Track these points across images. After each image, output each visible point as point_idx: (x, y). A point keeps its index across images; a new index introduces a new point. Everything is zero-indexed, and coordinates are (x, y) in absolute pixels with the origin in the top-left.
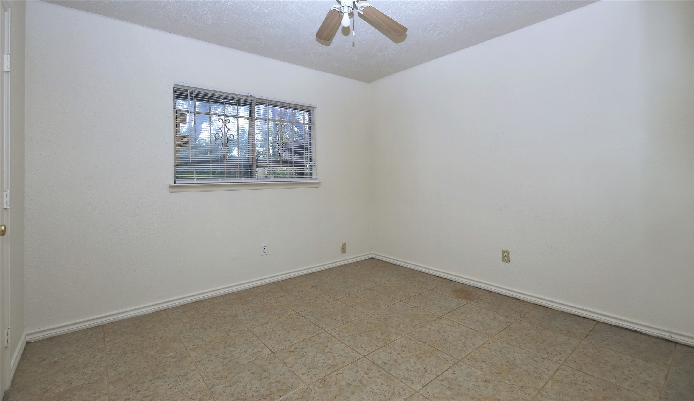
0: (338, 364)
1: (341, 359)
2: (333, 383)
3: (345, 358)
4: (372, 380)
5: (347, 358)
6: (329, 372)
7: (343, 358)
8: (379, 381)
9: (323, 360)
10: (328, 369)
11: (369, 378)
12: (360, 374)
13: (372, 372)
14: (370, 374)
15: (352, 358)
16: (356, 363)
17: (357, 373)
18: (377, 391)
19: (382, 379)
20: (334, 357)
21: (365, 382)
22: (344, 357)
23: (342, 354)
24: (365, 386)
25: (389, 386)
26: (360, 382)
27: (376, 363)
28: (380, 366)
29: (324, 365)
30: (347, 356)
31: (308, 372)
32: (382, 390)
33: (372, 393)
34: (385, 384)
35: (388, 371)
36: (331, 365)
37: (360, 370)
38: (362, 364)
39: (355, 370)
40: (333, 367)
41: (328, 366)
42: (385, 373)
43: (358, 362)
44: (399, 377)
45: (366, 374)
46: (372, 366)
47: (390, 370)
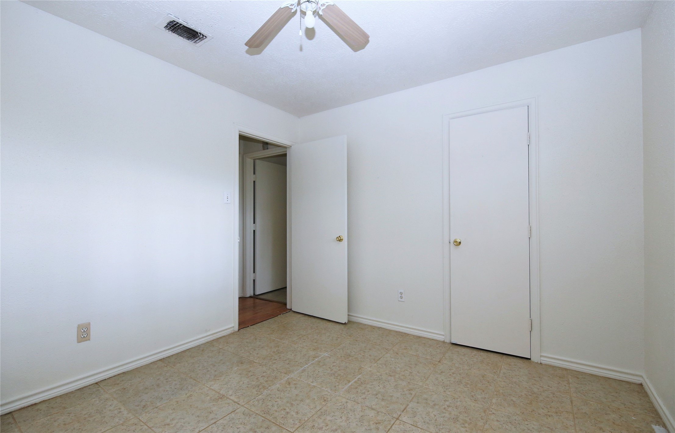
0: (319, 417)
1: (318, 424)
2: (316, 399)
3: (314, 426)
4: (282, 408)
5: (311, 426)
6: (325, 408)
7: (316, 425)
8: (275, 408)
9: (337, 419)
10: (327, 411)
11: (285, 409)
12: (294, 412)
13: (282, 416)
14: (284, 413)
15: (305, 427)
16: (300, 423)
17: (297, 412)
18: (278, 400)
19: (273, 410)
20: (326, 425)
21: (288, 405)
22: (316, 427)
23: (319, 430)
24: (288, 402)
25: (267, 405)
26: (293, 404)
27: (278, 426)
28: (274, 424)
29: (333, 414)
30: (313, 429)
31: (343, 404)
32: (273, 401)
33: (282, 398)
34: (269, 407)
35: (266, 420)
36: (325, 416)
37: (295, 416)
38: (293, 422)
39: (299, 414)
40: (322, 413)
41: (328, 413)
42: (268, 417)
43: (298, 424)
44: (256, 415)
45: (288, 412)
46: (282, 422)
47: (263, 421)
